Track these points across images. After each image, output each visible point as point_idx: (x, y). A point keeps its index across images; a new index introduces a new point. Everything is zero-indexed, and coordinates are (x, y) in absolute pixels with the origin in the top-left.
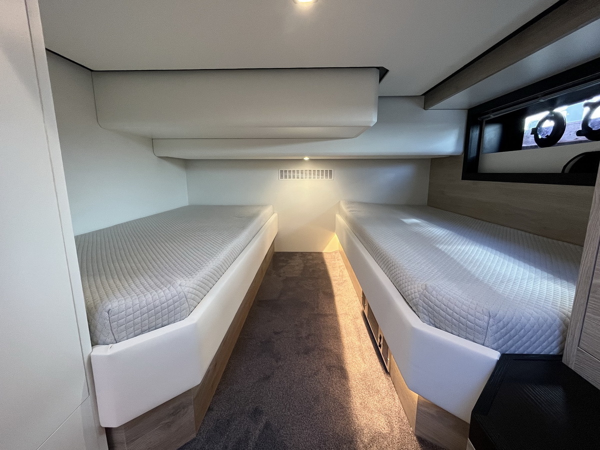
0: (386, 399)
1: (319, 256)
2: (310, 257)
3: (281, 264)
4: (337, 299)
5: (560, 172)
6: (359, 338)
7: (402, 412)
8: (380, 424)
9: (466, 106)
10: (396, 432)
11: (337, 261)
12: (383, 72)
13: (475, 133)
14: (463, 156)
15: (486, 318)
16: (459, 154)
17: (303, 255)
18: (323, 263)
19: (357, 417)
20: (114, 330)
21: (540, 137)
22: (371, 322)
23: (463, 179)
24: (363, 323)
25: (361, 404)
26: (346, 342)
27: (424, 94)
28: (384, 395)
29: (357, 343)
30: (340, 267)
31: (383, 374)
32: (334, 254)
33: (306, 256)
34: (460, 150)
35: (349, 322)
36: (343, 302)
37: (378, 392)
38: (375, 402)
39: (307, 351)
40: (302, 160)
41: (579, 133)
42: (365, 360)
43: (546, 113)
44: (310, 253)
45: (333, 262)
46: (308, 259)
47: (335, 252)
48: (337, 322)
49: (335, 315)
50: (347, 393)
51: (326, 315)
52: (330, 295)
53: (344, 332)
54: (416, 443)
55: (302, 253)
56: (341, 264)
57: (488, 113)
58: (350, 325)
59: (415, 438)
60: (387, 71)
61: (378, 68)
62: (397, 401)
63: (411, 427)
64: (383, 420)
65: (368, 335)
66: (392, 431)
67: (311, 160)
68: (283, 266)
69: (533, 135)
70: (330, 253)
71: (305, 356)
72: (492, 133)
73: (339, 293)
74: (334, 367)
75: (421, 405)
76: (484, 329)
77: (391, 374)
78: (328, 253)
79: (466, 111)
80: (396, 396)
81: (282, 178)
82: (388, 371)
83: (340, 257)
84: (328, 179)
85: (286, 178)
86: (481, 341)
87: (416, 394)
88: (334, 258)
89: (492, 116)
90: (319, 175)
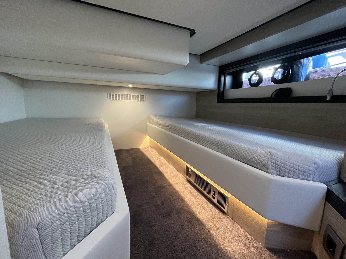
1: (138, 151)
2: (132, 152)
5: (270, 97)
6: (194, 197)
7: (248, 235)
8: (240, 248)
9: (218, 64)
10: (252, 249)
11: (151, 153)
13: (222, 79)
14: (217, 90)
16: (215, 89)
18: (143, 154)
19: (226, 249)
21: (252, 83)
23: (217, 102)
24: (191, 187)
25: (222, 239)
27: (201, 55)
28: (231, 228)
29: (195, 200)
30: (156, 156)
31: (222, 215)
32: (147, 149)
34: (216, 87)
35: (181, 188)
36: (170, 176)
38: (229, 235)
39: (168, 214)
41: (271, 81)
42: (206, 209)
44: (132, 149)
45: (149, 153)
46: (132, 153)
47: (148, 147)
48: (173, 189)
49: (170, 185)
50: (209, 234)
51: (165, 187)
52: (160, 174)
55: (126, 150)
56: (156, 154)
57: (230, 69)
58: (183, 189)
59: (266, 249)
60: (195, 33)
63: (259, 243)
64: (240, 245)
65: (198, 193)
66: (250, 250)
67: (133, 88)
69: (248, 82)
70: (145, 148)
71: (169, 217)
74: (191, 219)
75: (270, 227)
76: (313, 171)
77: (229, 214)
78: (143, 148)
79: (219, 67)
80: (238, 226)
81: (110, 99)
82: (226, 212)
83: (153, 150)
84: (142, 101)
85: (113, 99)
86: (311, 179)
87: (267, 220)
88: (149, 151)
89: (232, 71)
90: (136, 98)
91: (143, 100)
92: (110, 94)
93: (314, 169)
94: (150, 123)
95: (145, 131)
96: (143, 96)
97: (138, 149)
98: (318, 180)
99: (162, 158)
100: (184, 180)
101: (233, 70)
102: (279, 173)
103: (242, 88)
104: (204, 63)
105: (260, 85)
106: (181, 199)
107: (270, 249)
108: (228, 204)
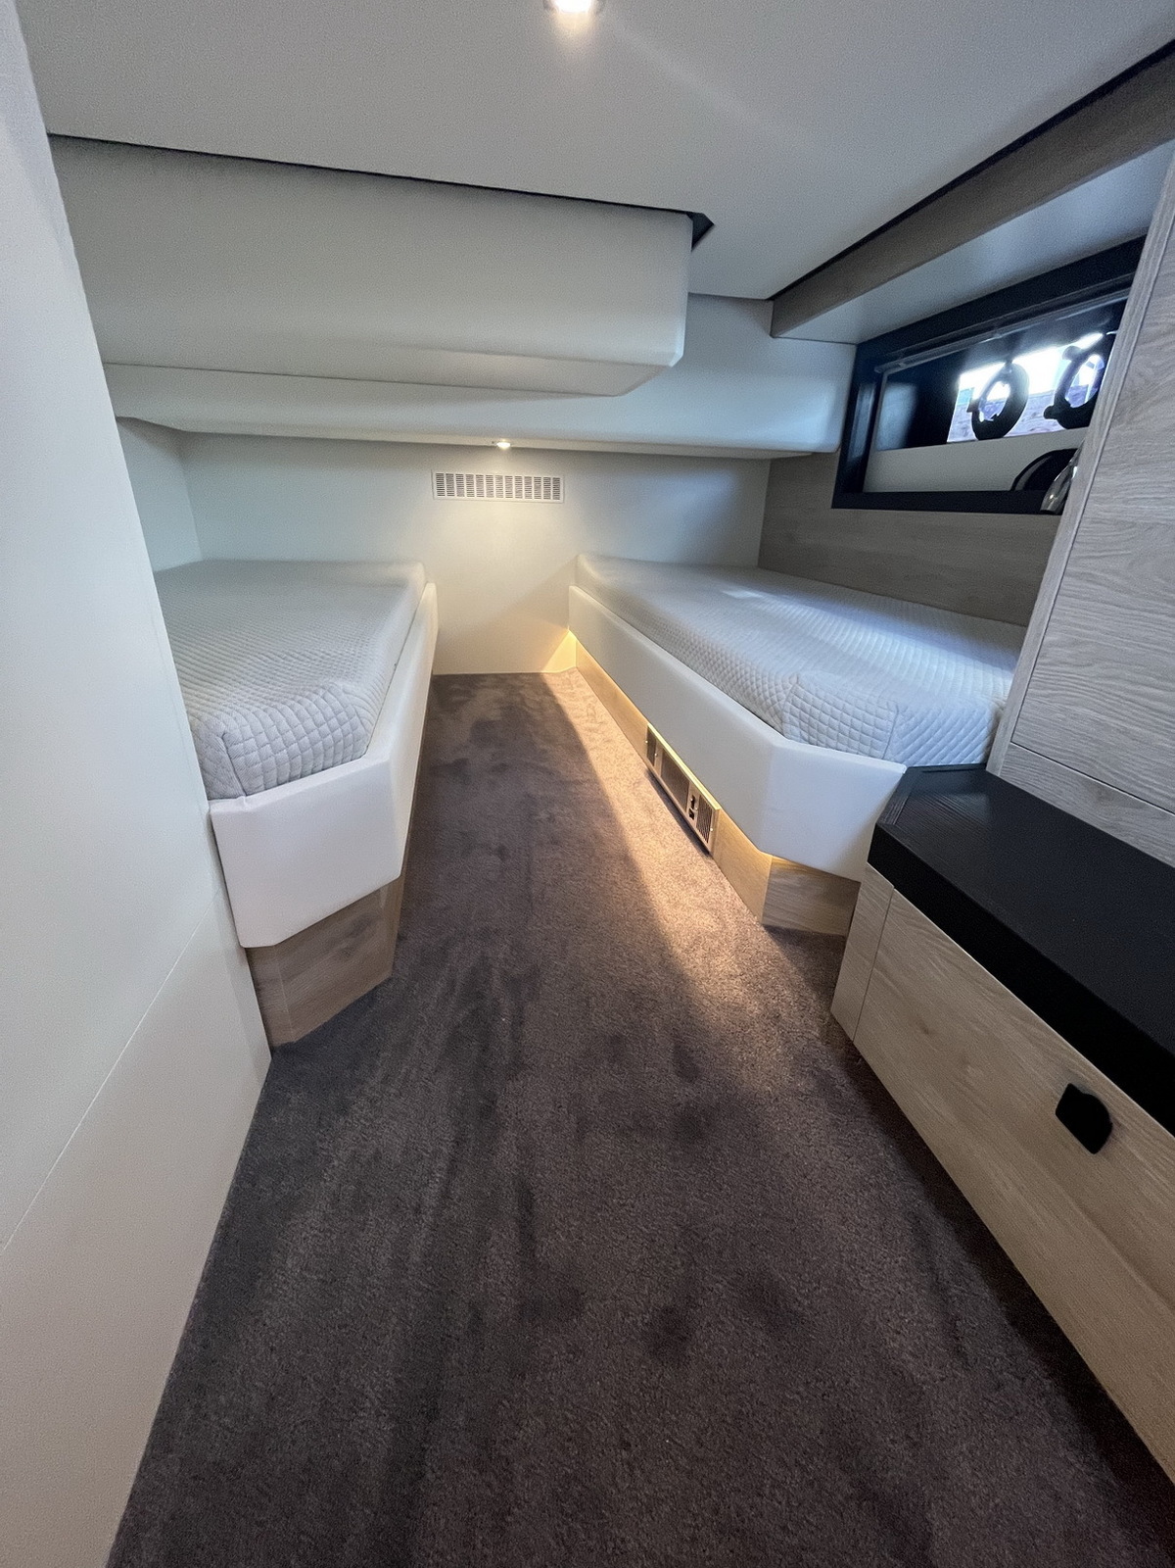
0: (710, 890)
1: (537, 682)
2: (517, 683)
3: (455, 698)
4: (593, 755)
5: (1009, 488)
6: (650, 812)
7: (739, 902)
8: (706, 922)
9: (855, 339)
10: (732, 927)
11: (576, 689)
12: (701, 227)
13: (866, 402)
14: (839, 454)
15: (892, 715)
16: (832, 451)
17: (500, 680)
20: (240, 773)
21: (982, 418)
22: (670, 782)
23: (834, 506)
24: (652, 789)
25: (669, 901)
26: (626, 821)
27: (772, 298)
28: (705, 885)
29: (646, 821)
30: (585, 699)
31: (699, 857)
32: (567, 676)
33: (508, 682)
35: (622, 790)
36: (605, 760)
37: (695, 883)
38: (692, 897)
39: (556, 840)
40: (493, 448)
41: (1049, 414)
42: (665, 842)
43: (998, 367)
44: (516, 676)
45: (569, 691)
47: (570, 672)
48: (600, 790)
49: (595, 781)
50: (641, 891)
51: (578, 783)
52: (578, 750)
53: (617, 807)
54: (765, 934)
56: (588, 694)
57: (896, 358)
58: (627, 795)
59: (763, 929)
60: (709, 225)
61: (691, 215)
62: (729, 890)
63: (755, 916)
64: (708, 917)
66: (725, 927)
67: (514, 450)
68: (462, 703)
69: (971, 414)
70: (558, 675)
71: (555, 847)
72: (897, 405)
73: (593, 744)
75: (775, 876)
76: (887, 732)
77: (715, 855)
78: (553, 674)
79: (853, 349)
80: (725, 882)
81: (441, 492)
82: (709, 850)
83: (583, 681)
84: (552, 500)
85: (451, 494)
86: (880, 753)
87: (770, 857)
88: (570, 683)
89: (902, 365)
90: (528, 490)
91: (557, 496)
92: (439, 477)
93: (891, 724)
94: (577, 584)
95: (559, 613)
96: (557, 480)
97: (537, 675)
98: (898, 757)
99: (601, 709)
100: (639, 772)
101: (907, 363)
102: (806, 736)
103: (943, 441)
104: (785, 335)
105: (1014, 431)
106: (607, 814)
107: (772, 930)
108: (715, 827)
